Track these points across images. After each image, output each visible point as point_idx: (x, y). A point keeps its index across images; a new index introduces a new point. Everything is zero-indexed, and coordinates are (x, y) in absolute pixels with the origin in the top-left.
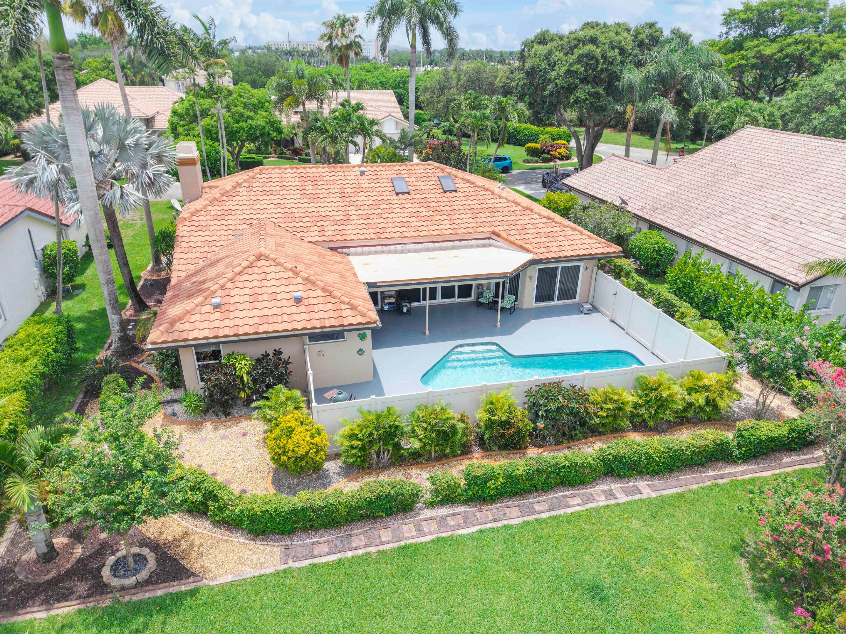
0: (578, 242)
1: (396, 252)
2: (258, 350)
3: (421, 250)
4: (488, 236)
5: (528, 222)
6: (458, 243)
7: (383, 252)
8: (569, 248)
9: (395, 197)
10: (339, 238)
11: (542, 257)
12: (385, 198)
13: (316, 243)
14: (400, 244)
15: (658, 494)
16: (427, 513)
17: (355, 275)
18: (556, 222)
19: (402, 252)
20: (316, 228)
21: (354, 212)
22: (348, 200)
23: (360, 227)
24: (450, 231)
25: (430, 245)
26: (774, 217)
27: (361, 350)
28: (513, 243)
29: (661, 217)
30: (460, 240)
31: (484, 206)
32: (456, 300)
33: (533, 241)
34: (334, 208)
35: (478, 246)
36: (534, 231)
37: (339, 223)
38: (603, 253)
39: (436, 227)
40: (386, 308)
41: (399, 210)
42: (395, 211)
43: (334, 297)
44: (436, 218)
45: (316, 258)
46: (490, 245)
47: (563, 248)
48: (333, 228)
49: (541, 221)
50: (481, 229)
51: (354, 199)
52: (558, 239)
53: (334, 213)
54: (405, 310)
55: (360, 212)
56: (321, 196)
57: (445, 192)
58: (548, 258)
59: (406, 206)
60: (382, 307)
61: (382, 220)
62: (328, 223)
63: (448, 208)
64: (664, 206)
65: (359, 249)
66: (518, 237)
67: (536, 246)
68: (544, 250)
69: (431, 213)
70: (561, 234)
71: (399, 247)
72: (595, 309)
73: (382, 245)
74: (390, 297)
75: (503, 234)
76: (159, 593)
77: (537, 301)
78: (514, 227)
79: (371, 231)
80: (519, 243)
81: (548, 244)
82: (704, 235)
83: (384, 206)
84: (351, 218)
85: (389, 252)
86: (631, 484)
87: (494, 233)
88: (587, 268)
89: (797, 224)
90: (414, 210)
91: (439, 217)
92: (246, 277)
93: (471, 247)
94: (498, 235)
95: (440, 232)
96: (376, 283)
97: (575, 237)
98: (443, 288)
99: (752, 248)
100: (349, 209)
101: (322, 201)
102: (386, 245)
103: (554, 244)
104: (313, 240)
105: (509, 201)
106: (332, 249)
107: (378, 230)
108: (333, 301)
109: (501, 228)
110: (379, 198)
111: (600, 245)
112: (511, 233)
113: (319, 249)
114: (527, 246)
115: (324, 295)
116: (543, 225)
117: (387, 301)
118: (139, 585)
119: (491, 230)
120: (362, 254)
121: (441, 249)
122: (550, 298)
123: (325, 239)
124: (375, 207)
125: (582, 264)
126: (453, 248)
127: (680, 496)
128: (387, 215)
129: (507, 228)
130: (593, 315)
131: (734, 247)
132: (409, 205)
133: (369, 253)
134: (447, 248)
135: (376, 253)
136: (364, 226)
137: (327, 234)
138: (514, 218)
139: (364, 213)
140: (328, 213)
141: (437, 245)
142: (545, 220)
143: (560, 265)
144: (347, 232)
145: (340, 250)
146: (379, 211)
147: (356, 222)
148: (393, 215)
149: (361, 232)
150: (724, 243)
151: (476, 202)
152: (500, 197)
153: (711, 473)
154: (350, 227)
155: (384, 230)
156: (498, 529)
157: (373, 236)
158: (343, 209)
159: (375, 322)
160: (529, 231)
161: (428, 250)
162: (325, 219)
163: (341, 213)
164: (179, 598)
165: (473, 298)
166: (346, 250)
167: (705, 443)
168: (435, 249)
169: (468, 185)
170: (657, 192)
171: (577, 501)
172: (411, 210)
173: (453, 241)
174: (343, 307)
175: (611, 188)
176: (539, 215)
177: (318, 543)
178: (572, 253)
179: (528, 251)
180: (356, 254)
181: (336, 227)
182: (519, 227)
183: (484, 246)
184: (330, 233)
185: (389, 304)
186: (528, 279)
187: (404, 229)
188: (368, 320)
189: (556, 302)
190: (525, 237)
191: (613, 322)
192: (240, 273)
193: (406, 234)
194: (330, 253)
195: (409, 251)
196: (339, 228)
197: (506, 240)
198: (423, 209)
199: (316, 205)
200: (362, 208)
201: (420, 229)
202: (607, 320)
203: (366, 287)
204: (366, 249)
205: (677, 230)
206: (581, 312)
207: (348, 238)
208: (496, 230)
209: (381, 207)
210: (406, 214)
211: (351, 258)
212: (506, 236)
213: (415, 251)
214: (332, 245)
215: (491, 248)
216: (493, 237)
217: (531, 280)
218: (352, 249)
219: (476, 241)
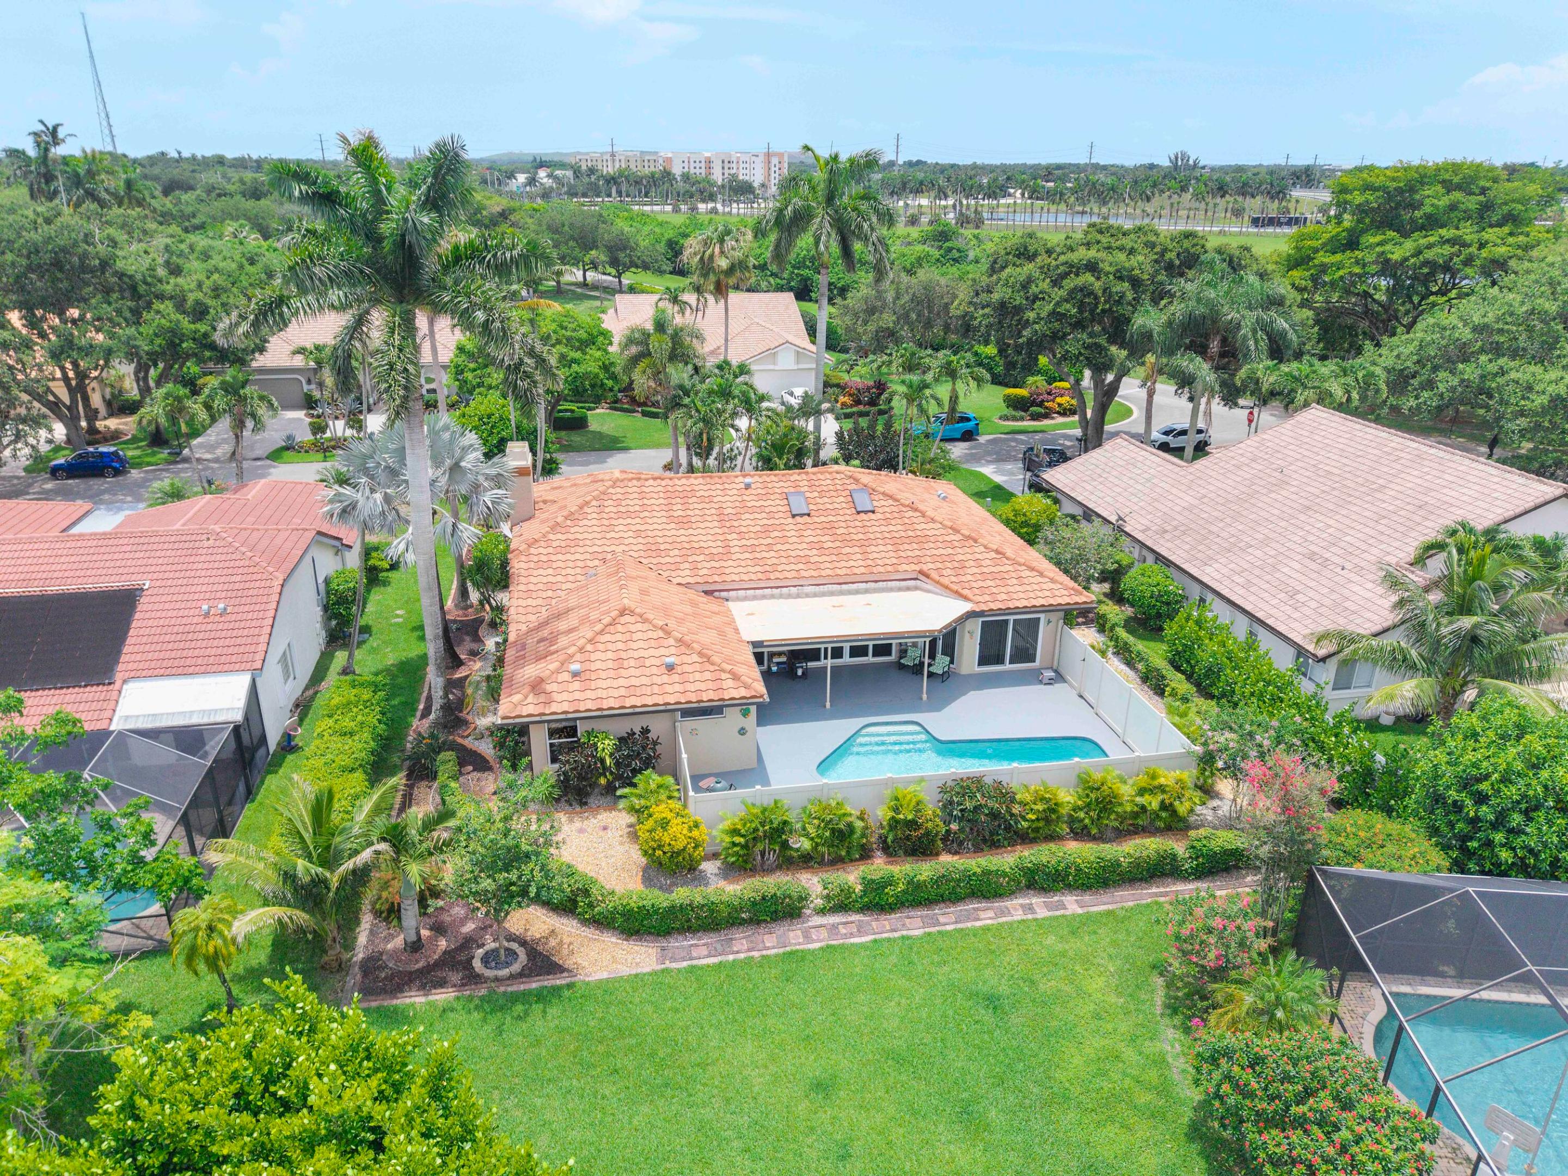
0: (1036, 587)
1: (789, 596)
2: (623, 727)
3: (823, 594)
4: (914, 576)
5: (969, 557)
6: (872, 585)
7: (773, 597)
8: (1022, 595)
9: (790, 520)
10: (716, 578)
11: (985, 607)
12: (777, 522)
13: (687, 585)
14: (795, 586)
15: (1086, 910)
16: (818, 920)
17: (737, 630)
18: (1007, 559)
19: (798, 596)
20: (687, 565)
21: (736, 542)
22: (728, 524)
23: (743, 564)
24: (863, 570)
26: (1312, 556)
27: (743, 729)
28: (947, 587)
29: (1169, 545)
30: (876, 581)
31: (910, 533)
32: (870, 659)
33: (975, 585)
34: (710, 537)
35: (900, 589)
36: (976, 570)
37: (716, 558)
38: (1068, 604)
39: (843, 564)
40: (774, 669)
41: (794, 539)
42: (790, 540)
43: (713, 664)
44: (844, 551)
45: (688, 609)
46: (916, 588)
47: (1015, 596)
48: (708, 565)
49: (988, 556)
50: (905, 567)
51: (736, 524)
52: (1009, 582)
53: (711, 544)
54: (800, 672)
55: (744, 542)
56: (693, 520)
57: (858, 513)
58: (991, 610)
59: (805, 534)
60: (769, 668)
61: (772, 554)
62: (702, 558)
63: (861, 536)
64: (1176, 528)
65: (741, 593)
66: (954, 579)
67: (977, 591)
68: (987, 598)
69: (838, 544)
70: (1014, 575)
71: (793, 590)
72: (1059, 677)
73: (771, 588)
74: (780, 654)
75: (934, 575)
76: (534, 985)
77: (981, 663)
78: (949, 565)
79: (758, 568)
80: (955, 587)
81: (994, 590)
82: (1218, 576)
83: (776, 534)
84: (733, 550)
85: (781, 596)
86: (1056, 898)
87: (921, 572)
88: (1049, 622)
89: (1338, 570)
90: (815, 539)
91: (847, 550)
92: (607, 637)
93: (891, 590)
94: (927, 576)
95: (848, 571)
96: (762, 641)
97: (1032, 580)
98: (852, 646)
99: (1274, 602)
100: (729, 537)
101: (694, 526)
102: (777, 588)
103: (1003, 590)
104: (683, 581)
105: (945, 527)
106: (706, 592)
107: (768, 568)
108: (712, 668)
109: (931, 566)
110: (770, 522)
111: (1066, 592)
112: (944, 573)
113: (691, 594)
114: (965, 592)
115: (700, 660)
116: (988, 562)
117: (776, 660)
118: (512, 977)
119: (917, 568)
120: (746, 598)
121: (850, 593)
122: (999, 660)
123: (699, 580)
124: (763, 535)
125: (1042, 616)
126: (866, 591)
127: (1110, 913)
128: (779, 547)
129: (939, 565)
130: (1058, 686)
131: (1252, 598)
132: (809, 532)
133: (755, 598)
134: (857, 592)
135: (764, 597)
136: (749, 562)
137: (701, 573)
138: (950, 551)
139: (748, 543)
140: (702, 544)
141: (844, 587)
142: (993, 555)
143: (1012, 618)
144: (727, 571)
145: (716, 594)
146: (769, 541)
147: (739, 556)
148: (787, 546)
149: (744, 570)
150: (1242, 591)
151: (899, 527)
152: (933, 520)
153: (1154, 890)
154: (730, 563)
155: (775, 567)
156: (895, 940)
157: (760, 576)
158: (721, 538)
159: (762, 696)
160: (969, 571)
161: (832, 594)
162: (698, 552)
163: (719, 543)
164: (556, 991)
165: (893, 657)
166: (724, 594)
167: (1145, 854)
168: (842, 593)
169: (891, 502)
170: (1170, 504)
171: (990, 914)
172: (812, 539)
173: (867, 582)
174: (724, 676)
176: (986, 547)
177: (696, 945)
178: (1025, 603)
179: (966, 598)
180: (738, 599)
181: (713, 564)
182: (956, 565)
183: (908, 589)
184: (705, 571)
185: (778, 664)
186: (967, 636)
187: (801, 566)
188: (754, 693)
189: (1007, 666)
190: (964, 579)
191: (1081, 696)
192: (601, 632)
193: (804, 574)
194: (704, 599)
195: (807, 596)
196: (717, 565)
197: (938, 582)
198: (827, 538)
199: (686, 533)
200: (747, 536)
201: (822, 566)
202: (1074, 694)
203: (751, 647)
204: (751, 592)
205: (1184, 566)
206: (1041, 682)
207: (728, 578)
208: (925, 568)
209: (772, 535)
210: (805, 546)
211: (730, 604)
212: (937, 578)
213: (815, 595)
214: (707, 588)
215: (918, 592)
216: (921, 577)
217: (971, 637)
218: (733, 593)
219: (898, 583)
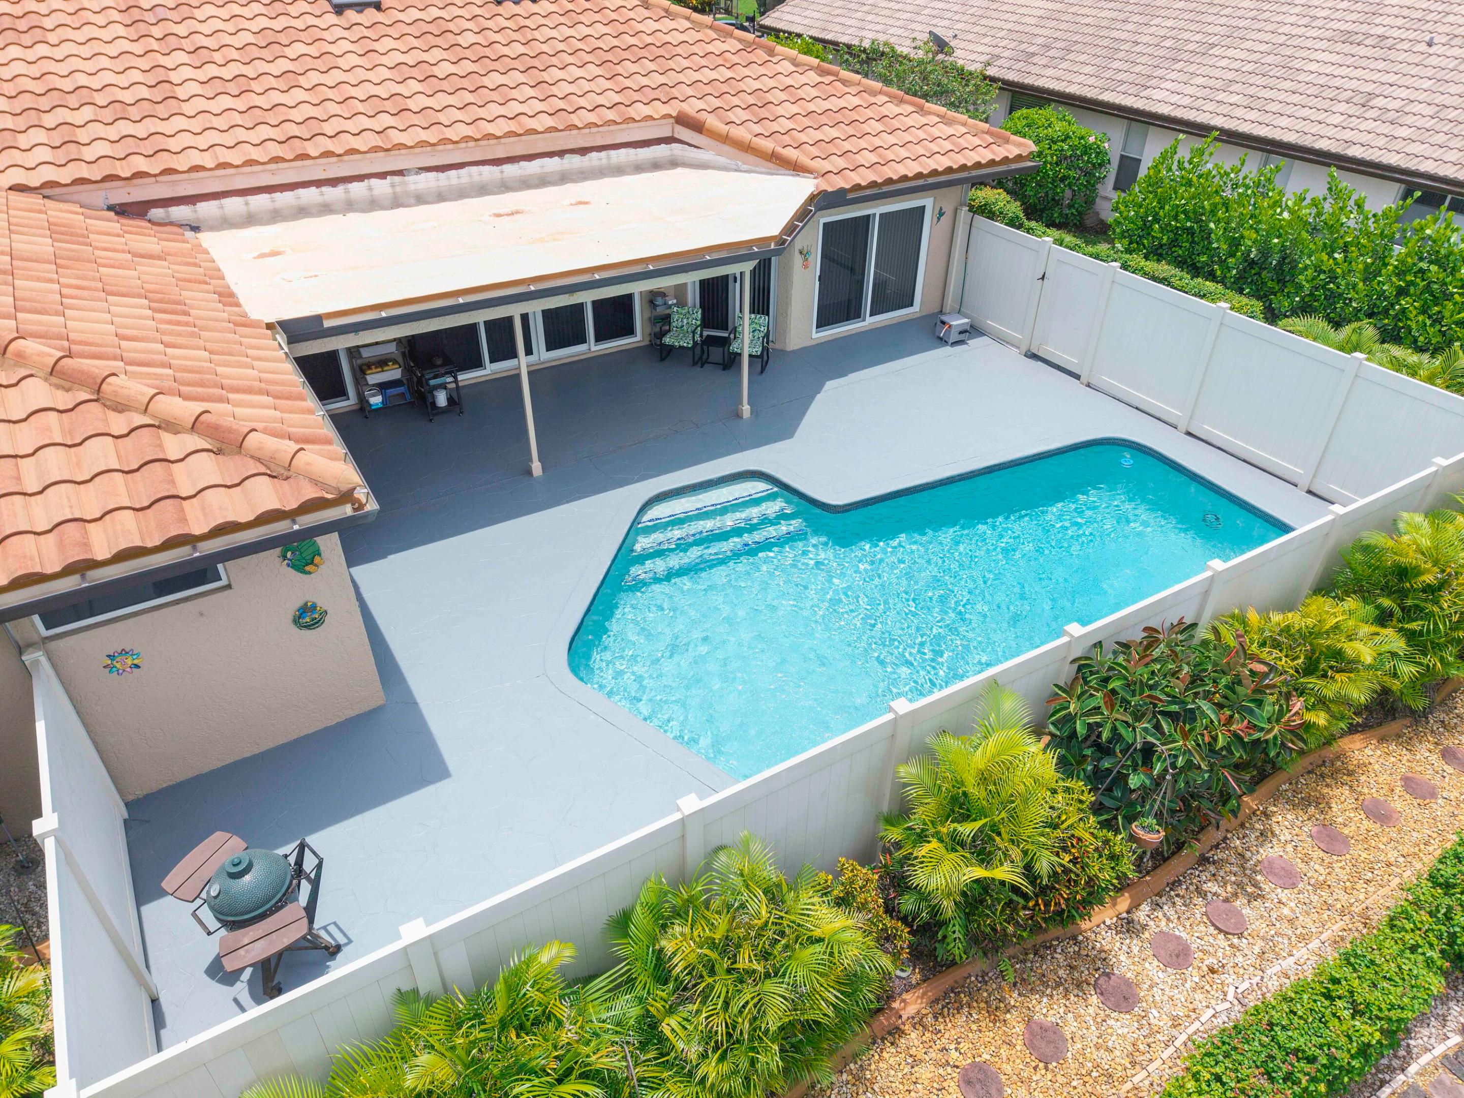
0: (921, 134)
1: (373, 205)
3: (461, 194)
4: (666, 132)
5: (771, 83)
6: (575, 161)
7: (326, 209)
8: (904, 153)
9: (332, 18)
10: (142, 165)
11: (839, 183)
12: (300, 24)
13: (48, 189)
14: (382, 175)
17: (228, 297)
19: (396, 203)
20: (39, 136)
21: (187, 72)
22: (157, 32)
23: (221, 123)
24: (547, 121)
25: (489, 172)
26: (1347, 37)
28: (746, 148)
30: (583, 151)
32: (591, 348)
33: (803, 137)
34: (104, 62)
35: (639, 168)
36: (795, 109)
37: (134, 112)
39: (494, 110)
40: (376, 400)
41: (354, 60)
42: (343, 63)
43: (120, 407)
44: (489, 81)
45: (44, 245)
46: (674, 163)
47: (890, 155)
48: (112, 133)
49: (803, 79)
50: (643, 110)
51: (182, 30)
52: (866, 128)
53: (109, 77)
54: (441, 399)
55: (211, 70)
56: (48, 23)
58: (857, 187)
59: (380, 47)
60: (362, 400)
61: (298, 95)
62: (87, 113)
63: (520, 49)
64: (1048, 47)
65: (233, 205)
66: (757, 129)
67: (814, 151)
68: (841, 163)
69: (468, 66)
70: (869, 113)
71: (381, 187)
72: (973, 331)
73: (318, 183)
74: (382, 363)
75: (712, 121)
77: (822, 323)
78: (736, 101)
79: (264, 132)
80: (768, 145)
81: (847, 146)
82: (1186, 101)
83: (299, 49)
84: (181, 93)
85: (350, 206)
87: (682, 120)
88: (941, 214)
89: (1423, 47)
90: (410, 59)
91: (495, 79)
93: (619, 171)
94: (697, 127)
95: (513, 126)
96: (318, 319)
97: (909, 121)
98: (547, 314)
99: (1337, 119)
100: (168, 62)
101: (52, 38)
102: (333, 183)
103: (863, 143)
104: (34, 180)
106: (122, 210)
107: (295, 130)
108: (119, 423)
109: (700, 105)
110: (278, 24)
111: (977, 141)
112: (731, 116)
113: (59, 212)
114: (791, 153)
115: (64, 400)
116: (814, 92)
117: (374, 378)
119: (672, 109)
120: (250, 220)
121: (525, 184)
122: (851, 311)
123: (84, 172)
124: (266, 54)
125: (927, 202)
126: (564, 178)
128: (314, 78)
129: (717, 103)
130: (975, 343)
131: (1284, 122)
132: (388, 43)
133: (276, 216)
134: (543, 182)
135: (302, 212)
136: (238, 119)
137: (89, 154)
138: (729, 74)
139: (226, 73)
140: (82, 80)
141: (510, 170)
143: (877, 210)
144: (174, 144)
145: (157, 213)
146: (283, 65)
147: (200, 104)
148: (336, 76)
149: (228, 139)
150: (1253, 115)
151: (601, 29)
154: (179, 123)
155: (315, 127)
157: (275, 150)
158: (144, 64)
159: (346, 497)
160: (780, 111)
161: (482, 190)
162: (73, 101)
163: (136, 76)
165: (638, 338)
166: (180, 212)
168: (505, 187)
170: (1014, 18)
172: (398, 57)
173: (561, 153)
174: (174, 445)
175: (891, 22)
178: (911, 169)
179: (797, 168)
180: (225, 223)
181: (125, 127)
182: (751, 100)
183: (656, 166)
184: (101, 148)
185: (382, 387)
186: (798, 260)
187: (385, 120)
188: (310, 493)
189: (869, 322)
190: (775, 127)
191: (1035, 357)
193: (397, 137)
194: (114, 224)
195: (420, 199)
196: (140, 130)
197: (725, 139)
198: (437, 54)
199: (31, 55)
200: (218, 57)
201: (442, 117)
202: (1015, 354)
203: (281, 338)
204: (260, 201)
205: (1107, 97)
206: (943, 341)
207: (182, 163)
208: (691, 108)
209: (291, 52)
210: (385, 73)
211: (206, 239)
212: (723, 128)
213: (441, 197)
214: (121, 195)
215: (680, 170)
216: (683, 133)
217: (806, 262)
218: (206, 209)
219: (631, 151)
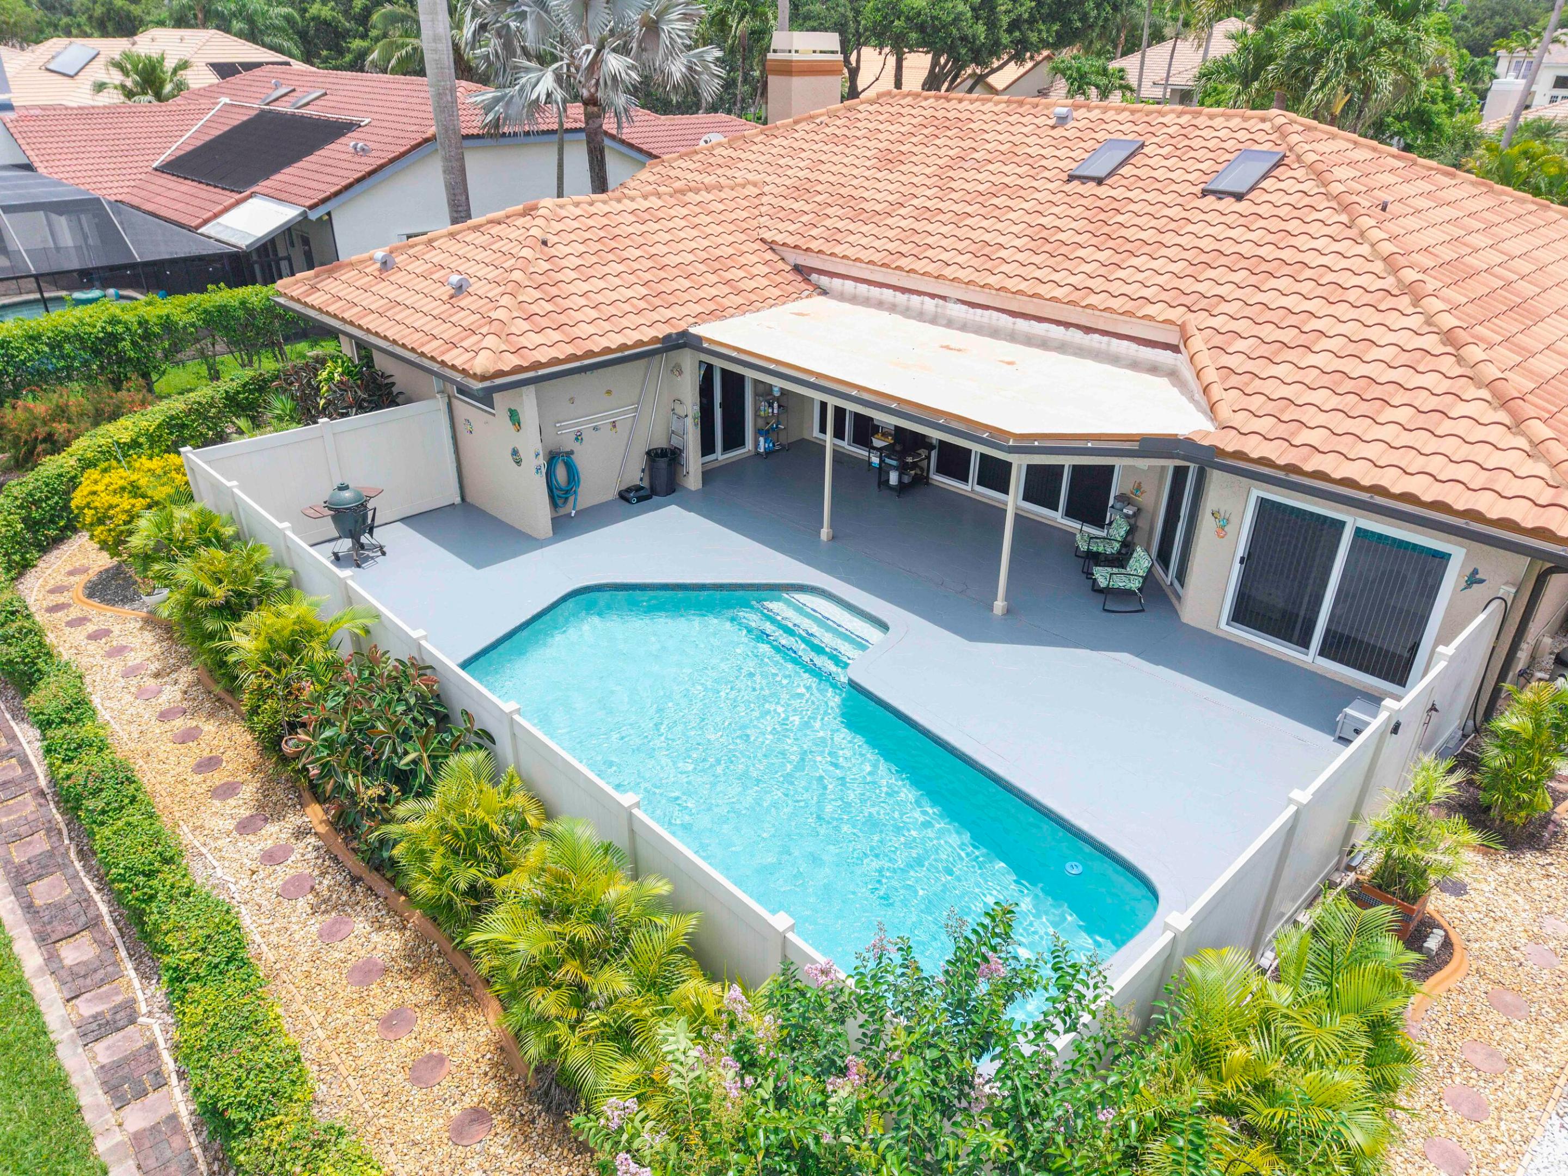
1: (920, 316)
3: (977, 330)
6: (1076, 336)
7: (893, 308)
9: (1054, 184)
12: (1029, 184)
13: (776, 246)
14: (933, 296)
18: (1460, 360)
19: (934, 321)
25: (1005, 320)
30: (1088, 330)
31: (1268, 251)
32: (1058, 518)
33: (1276, 389)
34: (894, 187)
35: (1135, 365)
36: (1326, 362)
37: (860, 217)
41: (1018, 215)
42: (1006, 216)
44: (1076, 253)
46: (1172, 374)
48: (834, 224)
52: (1384, 412)
53: (882, 196)
57: (1206, 193)
59: (1049, 210)
61: (947, 229)
62: (843, 212)
63: (1148, 235)
65: (850, 286)
67: (1259, 405)
68: (1267, 427)
69: (1084, 238)
71: (930, 304)
73: (894, 288)
77: (1238, 617)
78: (1270, 333)
81: (1313, 417)
83: (1000, 200)
84: (898, 212)
85: (906, 312)
93: (1115, 360)
102: (904, 290)
103: (1340, 423)
106: (797, 269)
114: (1229, 396)
116: (1391, 356)
119: (1182, 318)
120: (852, 299)
121: (1030, 341)
122: (1295, 631)
123: (804, 244)
125: (1463, 553)
126: (1062, 348)
128: (975, 221)
132: (1061, 209)
133: (866, 301)
134: (1043, 344)
135: (880, 305)
138: (1317, 308)
139: (936, 206)
141: (1022, 324)
142: (1431, 342)
143: (1353, 521)
145: (814, 277)
146: (973, 209)
148: (988, 223)
151: (1259, 235)
160: (1305, 358)
161: (995, 333)
162: (849, 204)
163: (895, 198)
166: (824, 281)
168: (1012, 337)
172: (1048, 221)
173: (1067, 325)
179: (1208, 407)
180: (841, 296)
182: (1290, 337)
183: (1154, 369)
187: (963, 259)
189: (1311, 658)
190: (1264, 369)
195: (949, 323)
196: (847, 227)
198: (1079, 224)
201: (1000, 268)
204: (862, 289)
210: (1019, 229)
213: (962, 327)
214: (809, 261)
215: (1165, 381)
217: (1221, 530)
218: (837, 282)
219: (1134, 346)
